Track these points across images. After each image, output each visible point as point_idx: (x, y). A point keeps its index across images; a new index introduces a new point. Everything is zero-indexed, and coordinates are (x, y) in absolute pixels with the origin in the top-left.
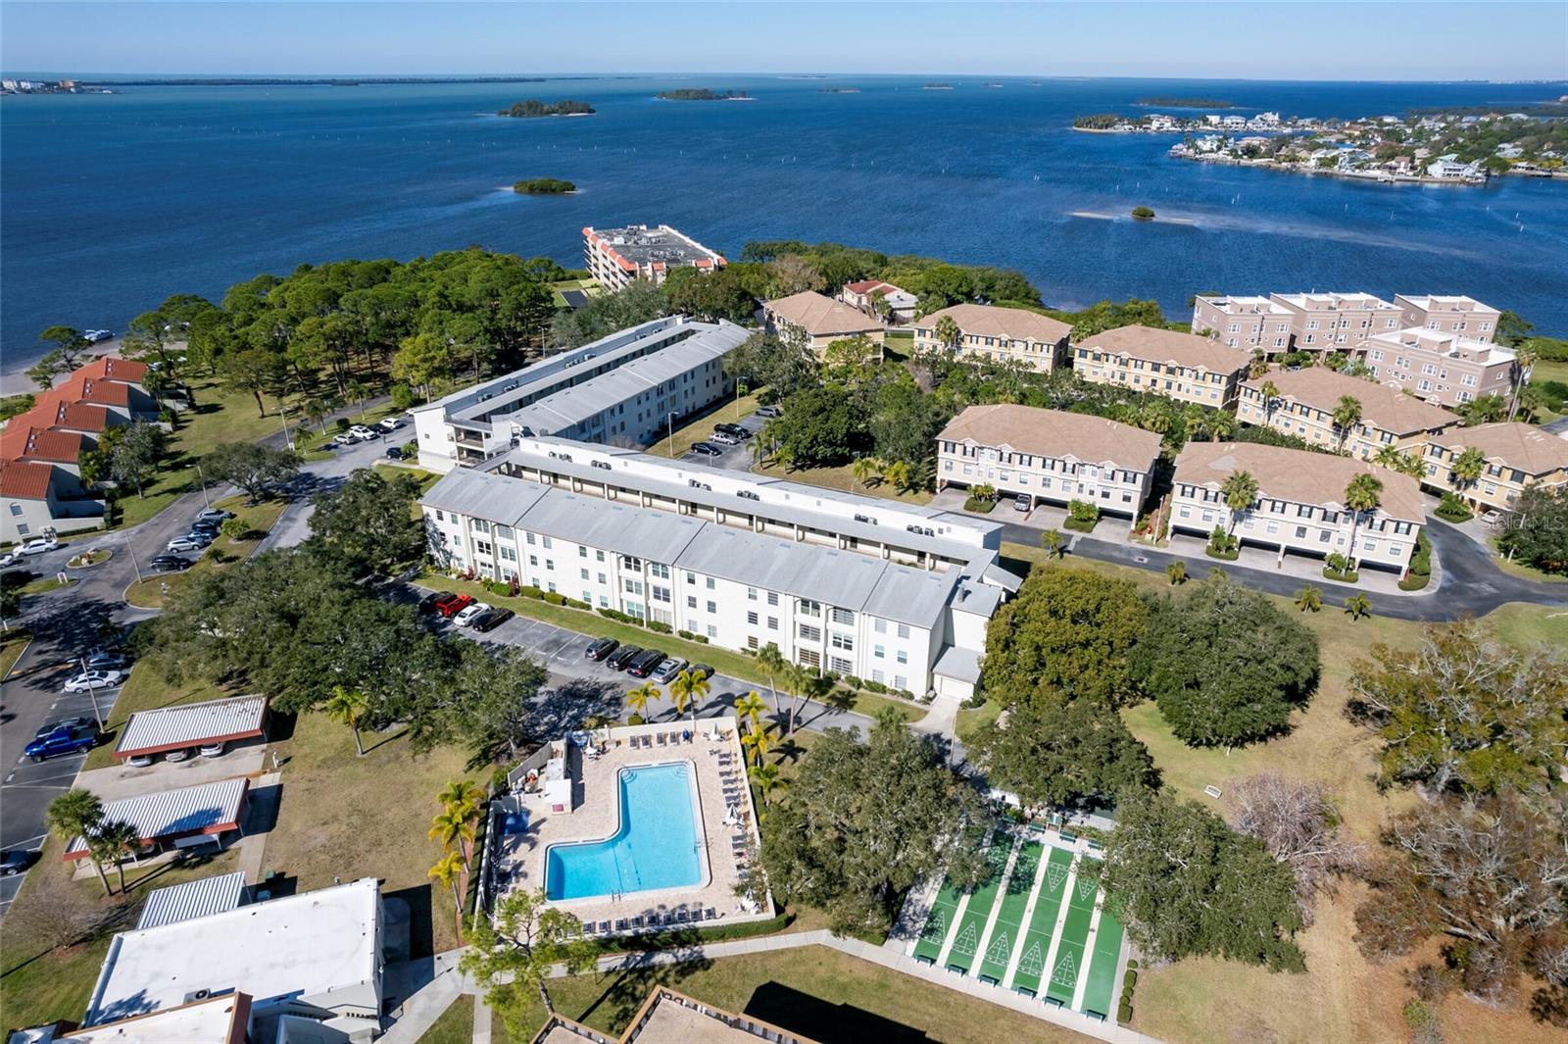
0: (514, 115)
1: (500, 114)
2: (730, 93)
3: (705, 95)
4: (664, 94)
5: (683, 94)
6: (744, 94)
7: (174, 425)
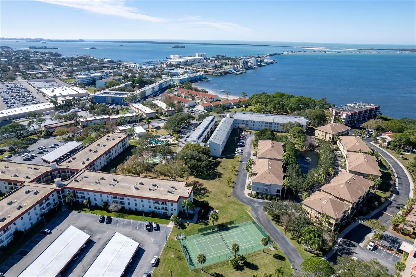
7: (238, 108)
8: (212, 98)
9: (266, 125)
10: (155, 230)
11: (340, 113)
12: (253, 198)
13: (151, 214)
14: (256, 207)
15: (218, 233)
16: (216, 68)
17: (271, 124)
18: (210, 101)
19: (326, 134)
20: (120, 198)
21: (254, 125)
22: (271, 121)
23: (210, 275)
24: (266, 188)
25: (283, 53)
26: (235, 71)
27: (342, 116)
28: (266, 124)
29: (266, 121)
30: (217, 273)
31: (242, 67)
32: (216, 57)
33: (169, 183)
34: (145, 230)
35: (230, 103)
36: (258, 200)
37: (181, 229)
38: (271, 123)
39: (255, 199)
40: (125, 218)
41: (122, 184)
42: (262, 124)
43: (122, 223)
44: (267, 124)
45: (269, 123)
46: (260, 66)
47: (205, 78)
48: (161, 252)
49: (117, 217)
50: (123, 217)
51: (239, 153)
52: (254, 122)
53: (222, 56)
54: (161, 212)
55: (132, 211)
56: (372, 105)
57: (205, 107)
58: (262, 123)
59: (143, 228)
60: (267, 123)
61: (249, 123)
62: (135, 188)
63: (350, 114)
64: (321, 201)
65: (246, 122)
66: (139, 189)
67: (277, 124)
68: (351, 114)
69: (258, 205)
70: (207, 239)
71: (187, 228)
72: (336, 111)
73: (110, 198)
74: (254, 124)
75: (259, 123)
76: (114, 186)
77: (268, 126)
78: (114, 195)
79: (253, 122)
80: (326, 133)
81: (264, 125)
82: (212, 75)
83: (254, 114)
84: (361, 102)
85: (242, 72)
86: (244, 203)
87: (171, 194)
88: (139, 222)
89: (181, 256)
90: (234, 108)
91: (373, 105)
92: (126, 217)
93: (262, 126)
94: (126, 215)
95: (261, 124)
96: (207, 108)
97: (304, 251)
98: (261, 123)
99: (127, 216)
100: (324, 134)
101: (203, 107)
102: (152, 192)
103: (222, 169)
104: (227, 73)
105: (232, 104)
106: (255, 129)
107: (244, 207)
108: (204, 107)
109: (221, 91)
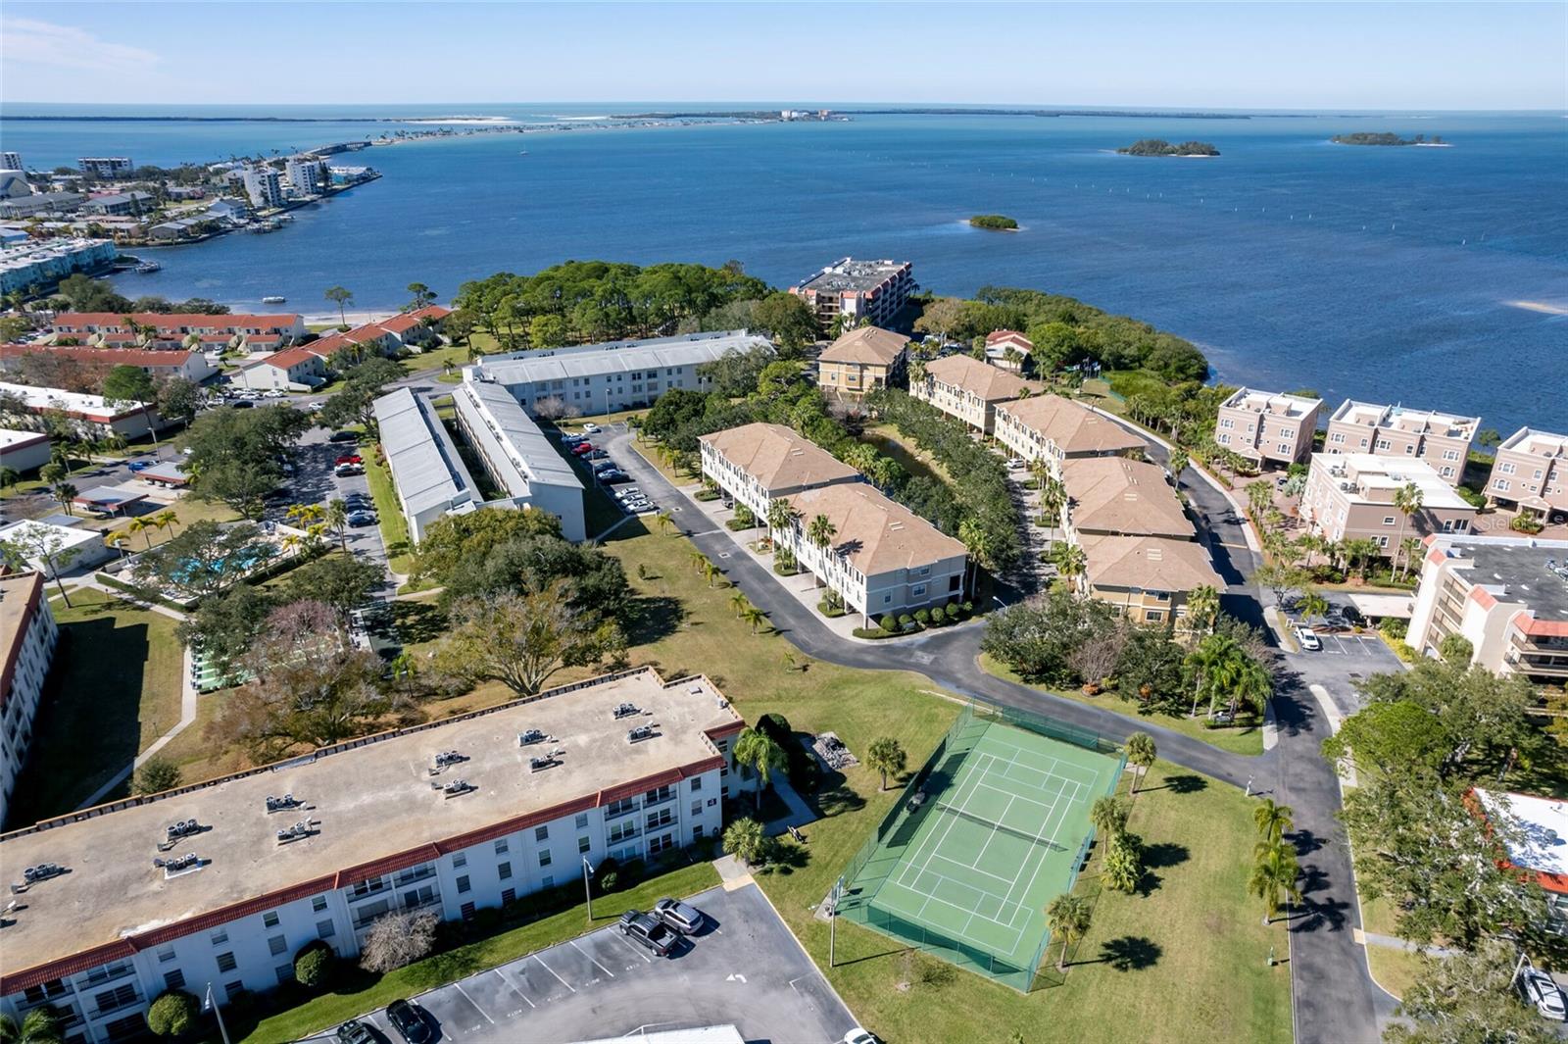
0: (1133, 152)
1: (1120, 151)
2: (1420, 138)
3: (1389, 139)
4: (1338, 138)
5: (1359, 138)
6: (1438, 140)
7: (427, 350)
8: (277, 331)
9: (637, 382)
10: (698, 934)
11: (831, 299)
12: (886, 642)
13: (613, 876)
14: (932, 663)
15: (934, 812)
16: (140, 213)
17: (655, 376)
18: (276, 344)
19: (862, 371)
20: (406, 879)
21: (588, 394)
22: (653, 365)
23: (1099, 965)
24: (915, 585)
25: (369, 144)
26: (242, 221)
27: (843, 307)
28: (634, 378)
29: (634, 367)
30: (1108, 940)
31: (266, 200)
32: (77, 168)
33: (577, 701)
34: (654, 963)
35: (389, 336)
36: (906, 639)
37: (797, 871)
38: (652, 374)
39: (895, 641)
40: (491, 966)
41: (346, 805)
42: (620, 384)
43: (501, 998)
44: (640, 378)
45: (644, 376)
46: (328, 193)
47: (122, 260)
48: (835, 1002)
49: (438, 986)
50: (467, 966)
51: (645, 508)
52: (587, 381)
53: (114, 165)
54: (641, 844)
55: (488, 911)
56: (886, 262)
57: (294, 370)
58: (620, 379)
59: (634, 957)
60: (636, 375)
61: (570, 390)
62: (450, 791)
63: (869, 296)
64: (1145, 557)
65: (554, 388)
66: (472, 789)
67: (675, 372)
68: (871, 297)
69: (932, 657)
70: (928, 848)
71: (813, 853)
72: (818, 295)
73: (341, 908)
74: (587, 388)
75: (609, 380)
76: (309, 834)
77: (645, 388)
78: (362, 879)
79: (582, 382)
80: (863, 367)
81: (627, 384)
82: (144, 245)
83: (559, 353)
84: (849, 259)
85: (281, 221)
86: (883, 671)
87: (651, 742)
88: (583, 943)
89: (931, 967)
90: (411, 353)
91: (890, 262)
92: (487, 959)
93: (620, 391)
94: (479, 949)
95: (615, 385)
96: (299, 374)
97: (1210, 731)
98: (614, 379)
99: (492, 951)
100: (855, 372)
101: (285, 373)
102: (555, 771)
103: (648, 582)
104: (213, 230)
105: (398, 336)
106: (594, 409)
107: (893, 682)
108: (289, 372)
109: (270, 302)
